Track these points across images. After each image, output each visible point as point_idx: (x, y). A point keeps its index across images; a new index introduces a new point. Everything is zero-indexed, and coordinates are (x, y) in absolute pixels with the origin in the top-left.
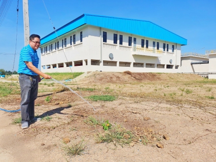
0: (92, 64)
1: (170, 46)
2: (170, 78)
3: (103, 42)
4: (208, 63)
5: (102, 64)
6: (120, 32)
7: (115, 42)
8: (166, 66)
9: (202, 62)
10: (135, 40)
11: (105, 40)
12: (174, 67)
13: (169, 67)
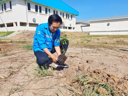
0: (21, 25)
1: (70, 16)
2: (71, 34)
3: (28, 10)
4: (89, 26)
5: (28, 25)
6: (39, 4)
7: (37, 11)
8: (68, 28)
9: (86, 25)
10: (49, 10)
11: (29, 9)
12: (72, 28)
13: (70, 28)
